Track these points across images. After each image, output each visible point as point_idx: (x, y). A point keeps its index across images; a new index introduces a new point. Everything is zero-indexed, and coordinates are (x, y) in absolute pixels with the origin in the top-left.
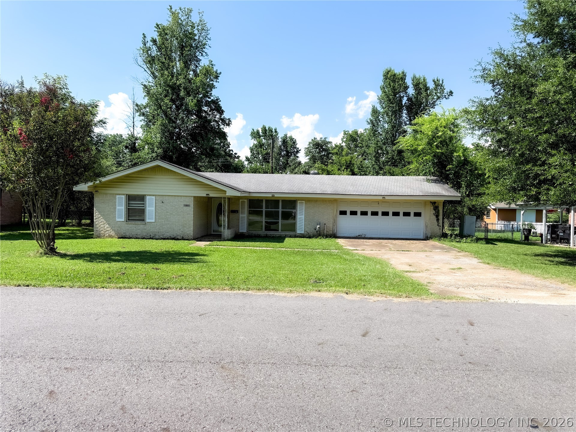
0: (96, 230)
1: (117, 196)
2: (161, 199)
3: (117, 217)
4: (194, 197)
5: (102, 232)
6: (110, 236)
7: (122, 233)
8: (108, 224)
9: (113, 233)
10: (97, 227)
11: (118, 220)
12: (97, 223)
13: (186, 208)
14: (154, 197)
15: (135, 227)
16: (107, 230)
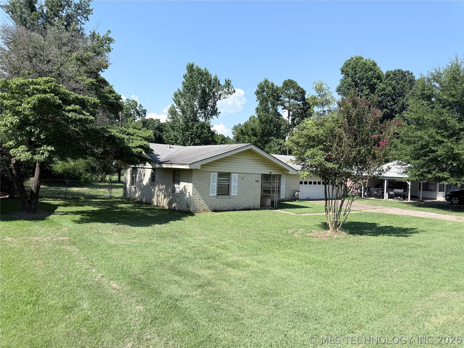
0: (193, 205)
1: (212, 173)
2: (243, 176)
3: (210, 192)
4: (262, 174)
5: (198, 207)
6: (204, 210)
7: (213, 207)
8: (203, 199)
9: (206, 207)
10: (194, 202)
11: (211, 195)
12: (194, 198)
13: (256, 183)
14: (237, 174)
15: (223, 201)
16: (202, 204)
